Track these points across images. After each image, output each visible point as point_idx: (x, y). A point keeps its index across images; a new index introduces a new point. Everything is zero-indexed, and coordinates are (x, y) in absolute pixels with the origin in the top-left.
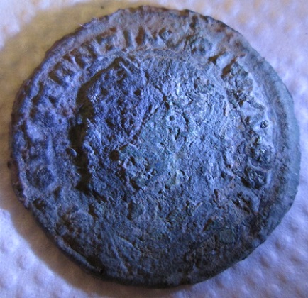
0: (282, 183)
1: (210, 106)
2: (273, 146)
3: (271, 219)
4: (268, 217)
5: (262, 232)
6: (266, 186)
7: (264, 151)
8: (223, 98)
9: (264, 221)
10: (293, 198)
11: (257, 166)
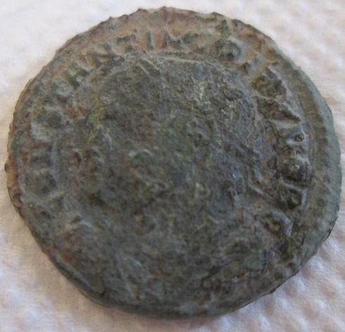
0: (319, 205)
1: (237, 114)
2: (309, 163)
3: (305, 246)
4: (302, 243)
5: (295, 260)
6: (301, 208)
7: (298, 167)
8: (252, 106)
9: (298, 248)
10: (332, 223)
11: (290, 184)
